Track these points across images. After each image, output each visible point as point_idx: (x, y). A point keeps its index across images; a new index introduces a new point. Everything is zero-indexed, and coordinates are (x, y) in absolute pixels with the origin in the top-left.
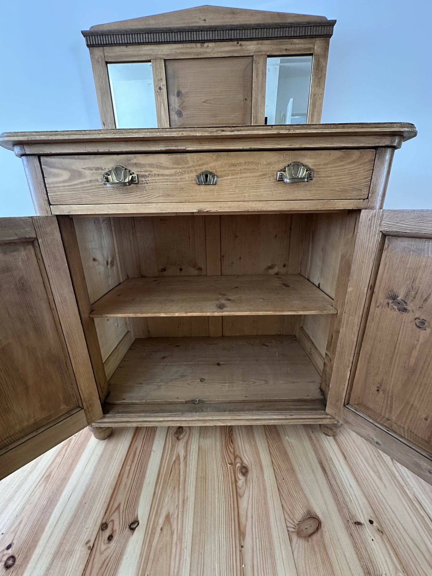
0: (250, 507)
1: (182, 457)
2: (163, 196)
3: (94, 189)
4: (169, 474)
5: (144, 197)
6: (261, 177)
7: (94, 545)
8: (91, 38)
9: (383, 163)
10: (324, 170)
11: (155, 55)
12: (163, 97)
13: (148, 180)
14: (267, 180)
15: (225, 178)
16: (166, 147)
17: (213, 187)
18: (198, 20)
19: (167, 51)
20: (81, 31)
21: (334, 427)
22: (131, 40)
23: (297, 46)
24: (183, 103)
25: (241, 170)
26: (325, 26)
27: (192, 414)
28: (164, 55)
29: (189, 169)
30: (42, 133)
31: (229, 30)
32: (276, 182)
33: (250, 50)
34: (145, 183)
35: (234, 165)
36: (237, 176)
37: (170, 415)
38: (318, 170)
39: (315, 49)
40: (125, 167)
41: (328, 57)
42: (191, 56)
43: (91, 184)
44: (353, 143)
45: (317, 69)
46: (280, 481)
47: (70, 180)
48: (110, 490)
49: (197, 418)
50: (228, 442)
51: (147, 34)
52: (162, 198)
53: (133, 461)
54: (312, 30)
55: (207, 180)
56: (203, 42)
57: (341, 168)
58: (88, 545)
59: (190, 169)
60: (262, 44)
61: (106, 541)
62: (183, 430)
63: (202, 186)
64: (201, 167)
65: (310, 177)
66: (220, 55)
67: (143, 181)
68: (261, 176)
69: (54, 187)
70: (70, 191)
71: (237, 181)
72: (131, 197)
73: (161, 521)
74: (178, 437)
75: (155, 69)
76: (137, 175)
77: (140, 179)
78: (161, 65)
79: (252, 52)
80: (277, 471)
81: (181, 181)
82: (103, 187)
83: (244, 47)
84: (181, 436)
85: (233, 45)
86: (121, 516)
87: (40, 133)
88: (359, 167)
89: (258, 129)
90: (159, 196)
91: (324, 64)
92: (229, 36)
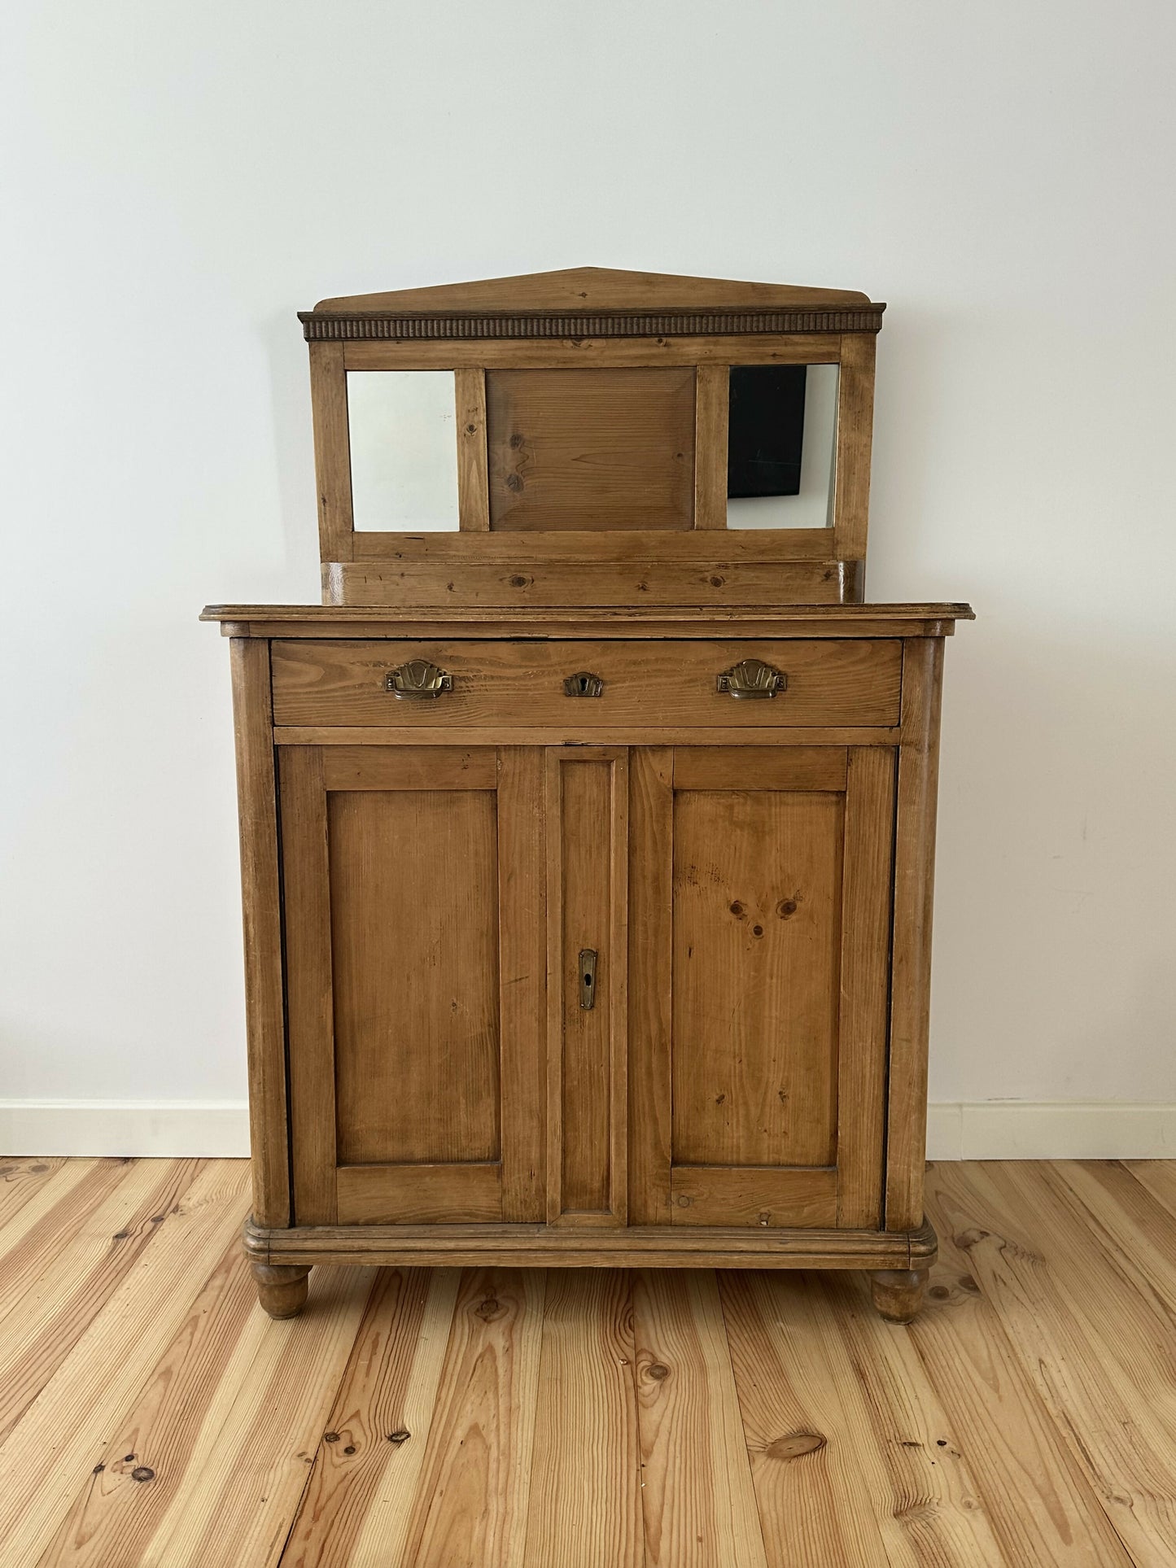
0: (666, 1422)
1: (501, 1349)
2: (497, 715)
3: (366, 699)
4: (470, 1374)
5: (460, 716)
6: (688, 685)
7: (316, 1457)
8: (318, 325)
9: (921, 663)
10: (808, 674)
11: (465, 360)
12: (478, 445)
13: (472, 687)
14: (698, 691)
15: (618, 685)
16: (512, 633)
17: (596, 699)
18: (566, 294)
19: (493, 352)
20: (298, 313)
21: (899, 1285)
22: (411, 331)
23: (800, 349)
24: (524, 462)
25: (648, 671)
26: (860, 313)
27: (529, 1233)
28: (485, 360)
29: (549, 669)
30: (294, 609)
31: (638, 317)
32: (717, 695)
33: (688, 355)
34: (465, 691)
35: (635, 663)
36: (641, 683)
37: (471, 1234)
38: (795, 674)
39: (842, 354)
40: (431, 663)
41: (874, 371)
42: (550, 365)
43: (361, 691)
44: (854, 631)
45: (850, 393)
46: (744, 1389)
47: (323, 681)
48: (329, 1393)
49: (543, 1244)
50: (622, 1327)
51: (448, 322)
52: (495, 718)
53: (374, 1353)
54: (831, 321)
55: (583, 688)
56: (581, 337)
57: (840, 671)
58: (305, 1457)
59: (552, 669)
60: (716, 344)
61: (342, 1453)
62: (499, 1306)
63: (574, 698)
64: (573, 666)
65: (780, 687)
66: (618, 363)
67: (462, 687)
68: (686, 682)
69: (288, 694)
70: (318, 702)
71: (641, 690)
72: (436, 715)
73: (460, 1434)
74: (487, 1317)
75: (461, 389)
76: (453, 677)
77: (458, 684)
78: (477, 381)
79: (693, 359)
80: (741, 1374)
81: (535, 689)
82: (384, 696)
83: (674, 349)
84: (496, 1316)
85: (650, 346)
86: (366, 1426)
87: (291, 609)
88: (874, 669)
89: (677, 613)
90: (492, 715)
91: (867, 385)
92: (638, 328)
